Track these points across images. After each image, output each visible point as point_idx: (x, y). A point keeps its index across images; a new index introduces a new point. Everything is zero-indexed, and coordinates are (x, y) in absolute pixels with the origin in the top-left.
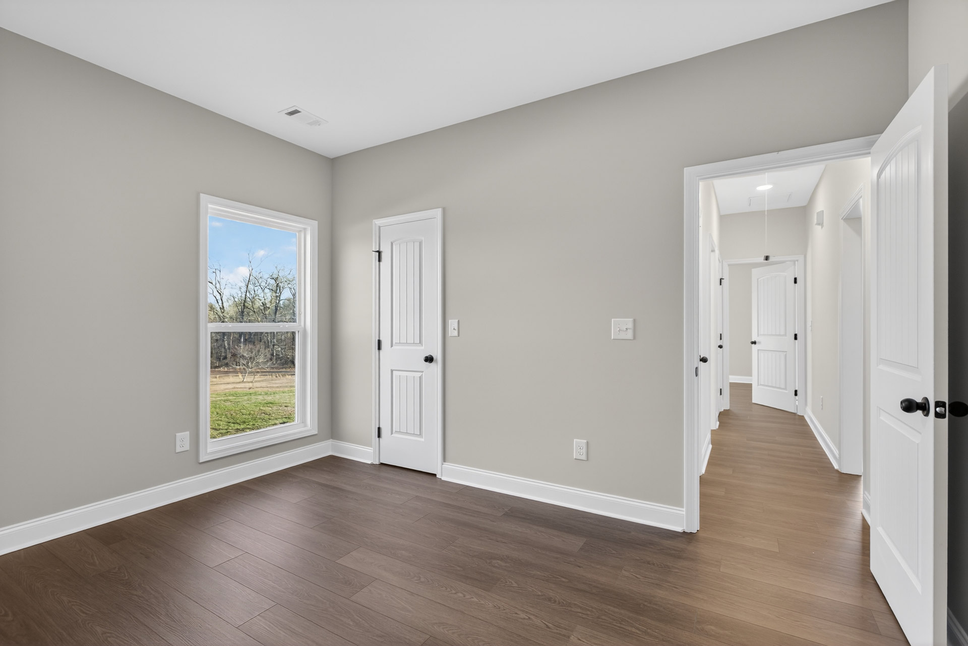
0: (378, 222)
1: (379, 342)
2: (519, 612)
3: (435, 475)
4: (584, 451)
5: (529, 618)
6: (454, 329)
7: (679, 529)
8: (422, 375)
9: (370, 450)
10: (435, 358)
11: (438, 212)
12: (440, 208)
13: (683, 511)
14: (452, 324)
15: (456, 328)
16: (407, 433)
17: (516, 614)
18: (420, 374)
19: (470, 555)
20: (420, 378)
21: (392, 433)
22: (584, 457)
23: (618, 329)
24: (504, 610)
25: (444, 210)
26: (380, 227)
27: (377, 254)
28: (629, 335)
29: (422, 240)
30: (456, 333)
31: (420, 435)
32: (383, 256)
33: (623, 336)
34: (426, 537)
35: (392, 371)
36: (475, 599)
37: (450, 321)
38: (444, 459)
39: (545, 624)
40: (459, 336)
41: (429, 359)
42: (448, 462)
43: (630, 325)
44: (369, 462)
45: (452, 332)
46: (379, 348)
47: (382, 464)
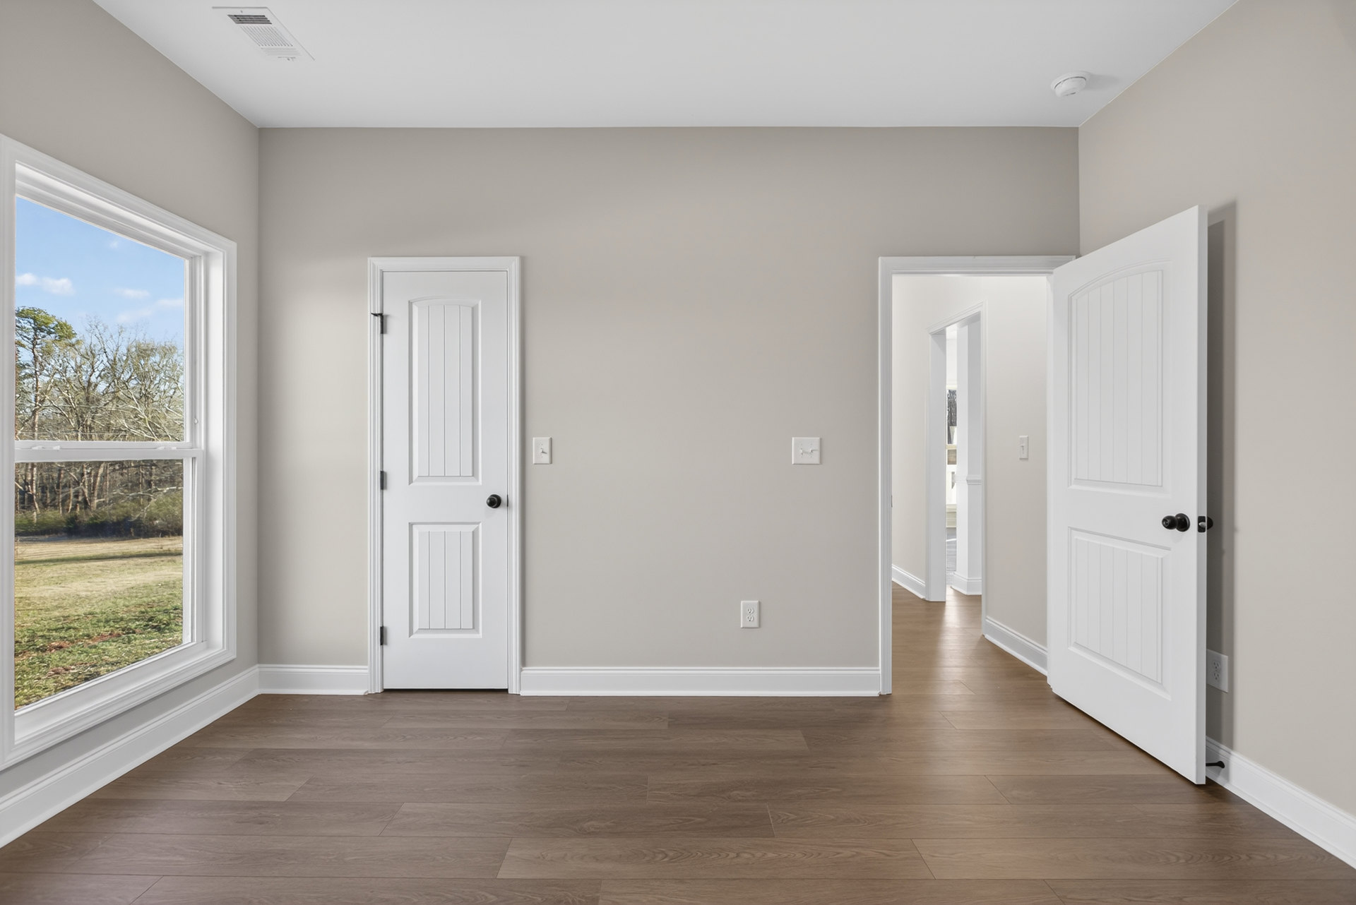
0: (379, 263)
1: (383, 475)
2: (840, 850)
3: (506, 691)
4: (756, 615)
5: (857, 853)
6: (543, 452)
7: (875, 693)
8: (477, 528)
9: (363, 670)
10: (504, 499)
11: (513, 264)
12: (517, 256)
13: (878, 670)
14: (539, 445)
15: (547, 449)
16: (445, 630)
17: (838, 853)
18: (473, 527)
19: (694, 796)
20: (475, 534)
21: (411, 633)
22: (755, 624)
23: (801, 451)
24: (820, 854)
25: (523, 261)
26: (382, 272)
27: (379, 319)
28: (815, 459)
29: (478, 305)
30: (546, 458)
31: (475, 627)
32: (391, 324)
33: (807, 459)
34: (600, 788)
35: (411, 525)
36: (770, 855)
37: (534, 439)
38: (524, 662)
39: (881, 853)
40: (551, 463)
41: (495, 502)
42: (530, 666)
43: (816, 446)
44: (361, 692)
45: (538, 454)
46: (383, 486)
47: (386, 691)
